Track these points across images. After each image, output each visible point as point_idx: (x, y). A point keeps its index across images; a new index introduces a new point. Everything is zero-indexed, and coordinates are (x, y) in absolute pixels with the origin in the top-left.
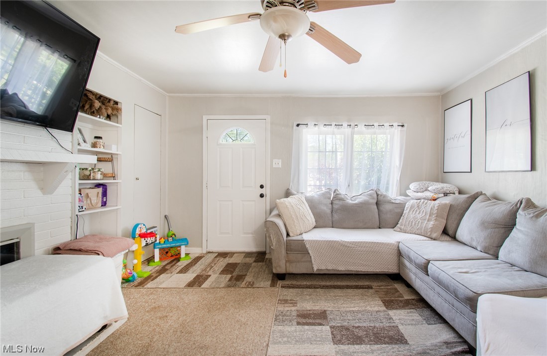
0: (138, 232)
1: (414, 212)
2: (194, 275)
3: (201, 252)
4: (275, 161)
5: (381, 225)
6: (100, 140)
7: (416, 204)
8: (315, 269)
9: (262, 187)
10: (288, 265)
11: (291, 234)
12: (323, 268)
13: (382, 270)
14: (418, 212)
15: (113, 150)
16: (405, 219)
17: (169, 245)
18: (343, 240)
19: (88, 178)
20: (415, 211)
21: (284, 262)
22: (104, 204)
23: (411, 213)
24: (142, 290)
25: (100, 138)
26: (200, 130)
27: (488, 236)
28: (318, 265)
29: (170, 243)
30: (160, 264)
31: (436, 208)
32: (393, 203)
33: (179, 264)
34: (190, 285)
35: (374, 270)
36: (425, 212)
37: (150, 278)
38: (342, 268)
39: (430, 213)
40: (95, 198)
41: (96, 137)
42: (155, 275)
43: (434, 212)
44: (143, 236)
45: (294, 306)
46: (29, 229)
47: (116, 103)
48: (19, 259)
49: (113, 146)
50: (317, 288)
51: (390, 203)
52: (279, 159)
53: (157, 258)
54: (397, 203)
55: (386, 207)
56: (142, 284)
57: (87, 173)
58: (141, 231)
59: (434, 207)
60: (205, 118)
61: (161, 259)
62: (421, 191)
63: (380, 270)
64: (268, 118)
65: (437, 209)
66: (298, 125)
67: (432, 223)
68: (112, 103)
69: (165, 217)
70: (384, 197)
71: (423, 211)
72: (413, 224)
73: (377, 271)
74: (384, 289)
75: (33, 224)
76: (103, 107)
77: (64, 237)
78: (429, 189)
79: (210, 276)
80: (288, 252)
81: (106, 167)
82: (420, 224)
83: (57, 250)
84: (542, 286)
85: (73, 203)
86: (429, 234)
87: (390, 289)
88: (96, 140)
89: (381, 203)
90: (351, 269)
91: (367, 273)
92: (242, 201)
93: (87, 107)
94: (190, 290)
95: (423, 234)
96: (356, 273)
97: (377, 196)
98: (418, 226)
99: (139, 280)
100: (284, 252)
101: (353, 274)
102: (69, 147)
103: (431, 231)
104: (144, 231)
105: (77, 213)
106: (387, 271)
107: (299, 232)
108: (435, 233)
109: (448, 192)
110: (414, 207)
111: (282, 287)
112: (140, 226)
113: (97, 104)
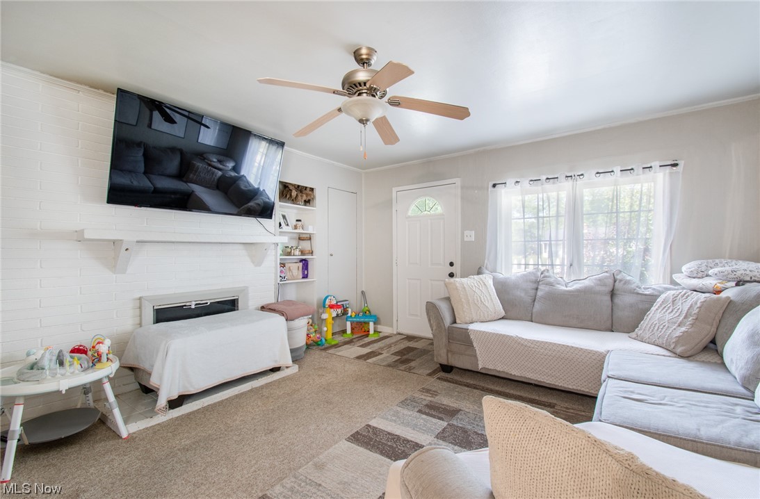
0: (327, 302)
1: (664, 310)
2: (370, 350)
3: (392, 332)
4: (466, 233)
5: (614, 327)
6: (300, 223)
7: (671, 298)
8: (480, 367)
9: (451, 264)
10: (450, 355)
11: (458, 321)
12: (491, 367)
13: (579, 388)
14: (670, 310)
15: (310, 230)
16: (648, 319)
17: (358, 320)
18: (520, 336)
19: (289, 254)
20: (666, 308)
21: (445, 351)
22: (305, 276)
23: (660, 310)
24: (324, 354)
25: (300, 221)
26: (389, 204)
27: (753, 357)
28: (485, 362)
29: (360, 318)
30: (351, 336)
31: (699, 305)
32: (638, 294)
33: (365, 339)
34: (359, 358)
35: (566, 386)
36: (680, 311)
37: (336, 346)
38: (516, 372)
39: (687, 312)
40: (296, 271)
41: (297, 220)
42: (340, 344)
43: (694, 312)
44: (331, 307)
45: (432, 397)
46: (244, 290)
47: (312, 190)
48: (238, 310)
49: (310, 227)
50: (477, 389)
51: (634, 293)
52: (471, 230)
53: (349, 331)
54: (646, 295)
55: (624, 300)
56: (326, 349)
57: (289, 250)
58: (330, 302)
59: (696, 304)
60: (394, 190)
61: (352, 332)
62: (700, 275)
63: (574, 387)
64: (458, 181)
65: (700, 307)
66: (494, 186)
67: (683, 329)
68: (308, 189)
69: (363, 292)
70: (625, 283)
71: (678, 309)
72: (656, 328)
73: (570, 387)
74: (572, 413)
75: (247, 287)
76: (300, 195)
77: (270, 299)
78: (711, 272)
79: (382, 354)
80: (451, 341)
81: (305, 245)
82: (664, 330)
83: (263, 308)
84: (753, 447)
85: (276, 274)
86: (672, 346)
87: (583, 415)
88: (298, 223)
89: (618, 293)
90: (529, 377)
91: (554, 387)
92: (431, 280)
93: (288, 196)
94: (357, 361)
95: (664, 346)
96: (536, 383)
97: (615, 281)
98: (661, 332)
99: (326, 345)
100: (444, 340)
101: (531, 384)
102: (273, 231)
103: (677, 343)
104: (334, 302)
105: (279, 282)
106: (587, 390)
107: (468, 319)
108: (683, 346)
109: (748, 279)
110: (667, 301)
111: (439, 378)
112: (330, 298)
113: (294, 193)
